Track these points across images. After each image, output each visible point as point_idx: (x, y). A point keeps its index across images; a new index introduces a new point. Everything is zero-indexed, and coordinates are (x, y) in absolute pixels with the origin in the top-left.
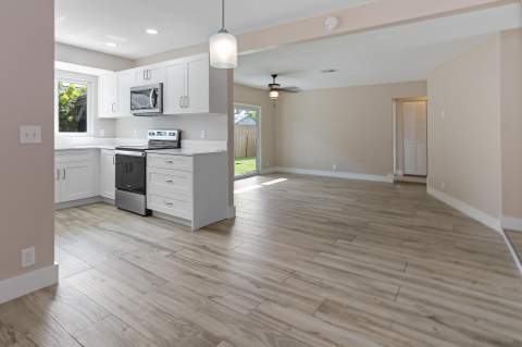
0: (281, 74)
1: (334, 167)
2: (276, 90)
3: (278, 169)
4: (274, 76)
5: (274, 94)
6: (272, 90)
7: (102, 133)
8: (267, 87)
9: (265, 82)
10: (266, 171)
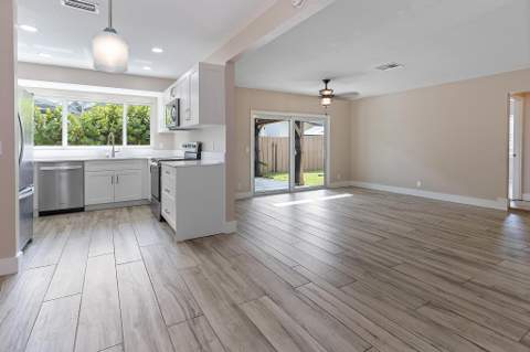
0: (334, 78)
1: (419, 184)
2: (328, 96)
3: (353, 183)
4: (326, 81)
5: (327, 101)
6: (324, 96)
7: (161, 146)
8: (318, 94)
9: (315, 89)
10: (336, 184)
